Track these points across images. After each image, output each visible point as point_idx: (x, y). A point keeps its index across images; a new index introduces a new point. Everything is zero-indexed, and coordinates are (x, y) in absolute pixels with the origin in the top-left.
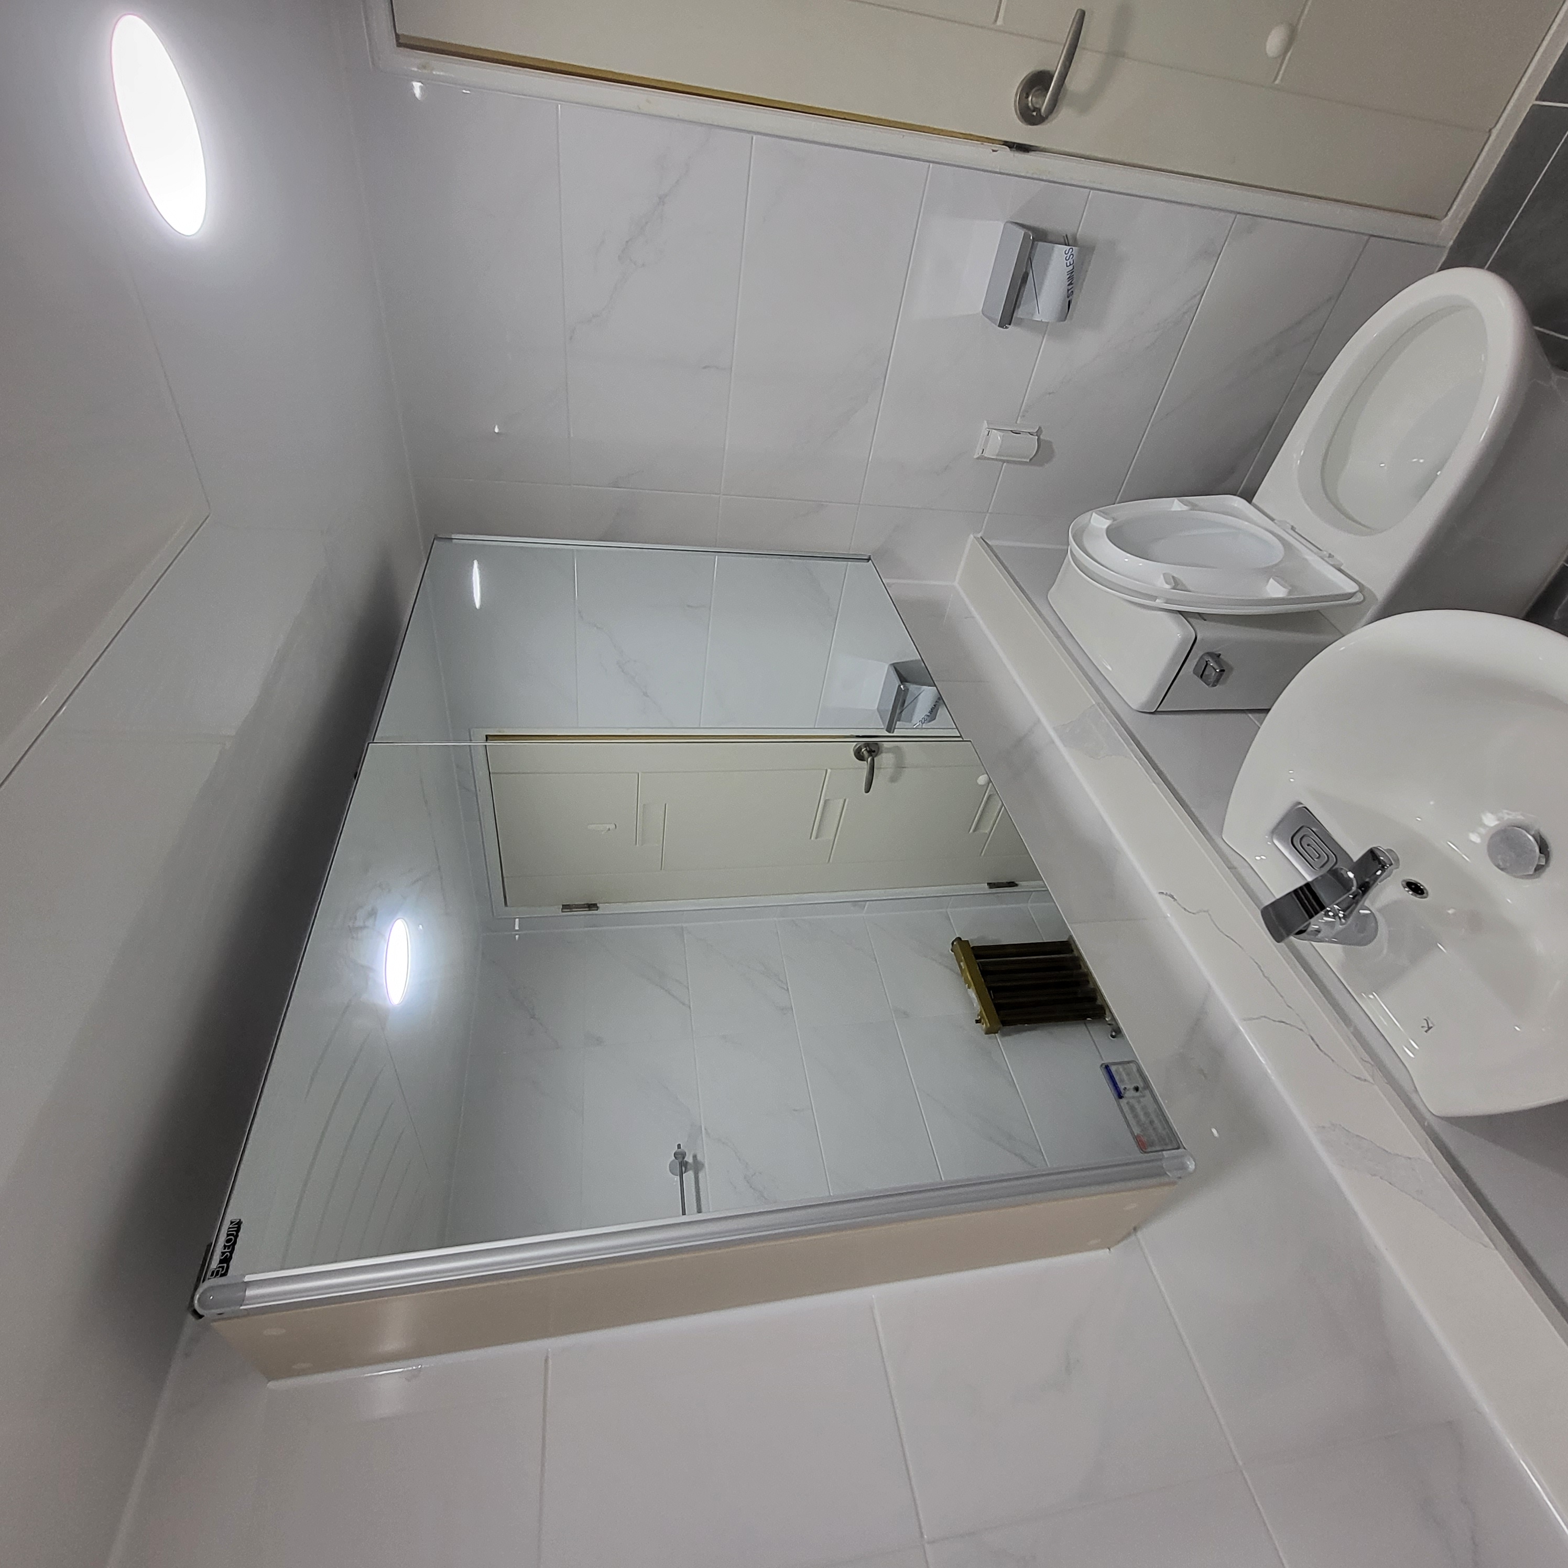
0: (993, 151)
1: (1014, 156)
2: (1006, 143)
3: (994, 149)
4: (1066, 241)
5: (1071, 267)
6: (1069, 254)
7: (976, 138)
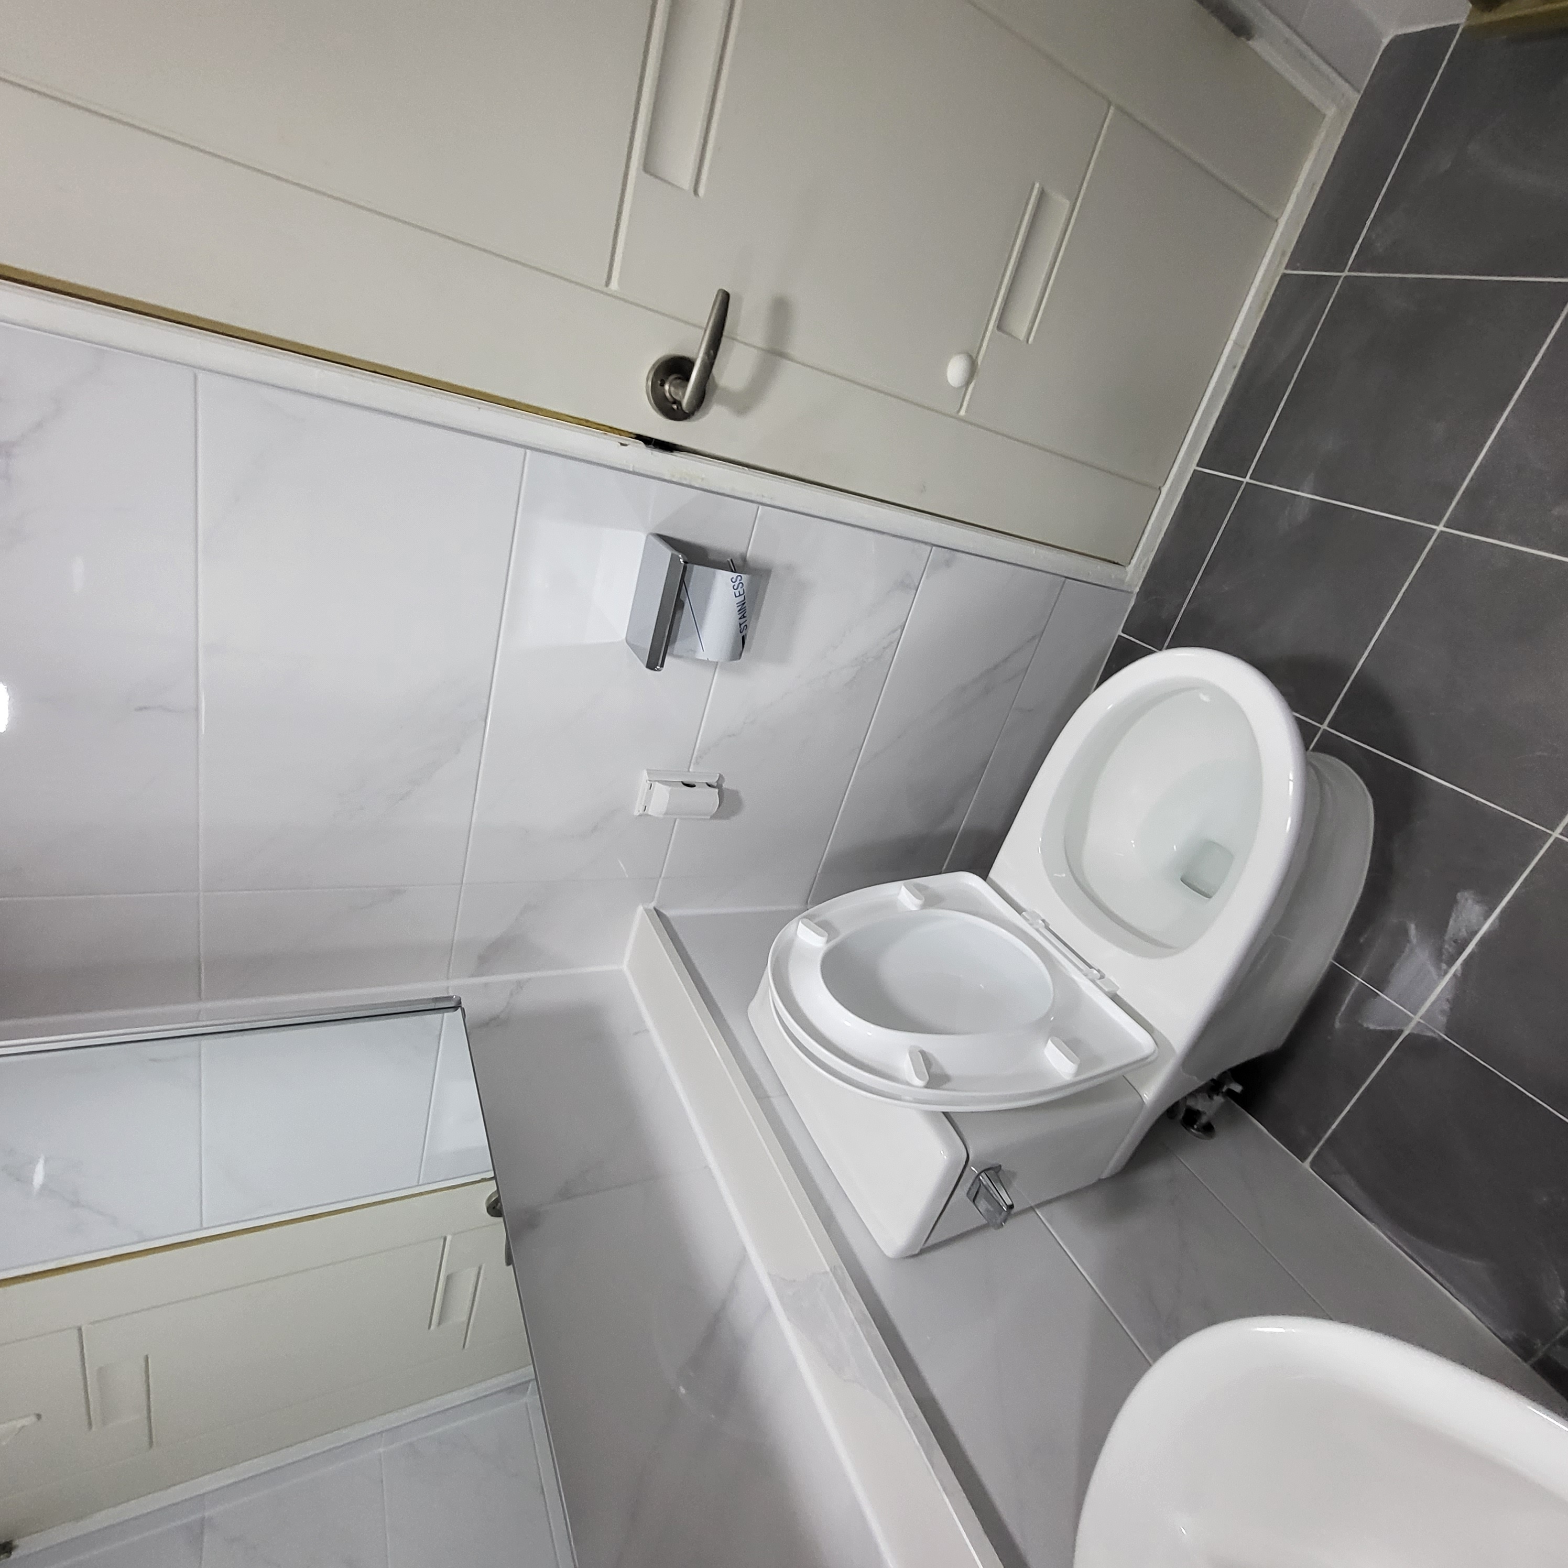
0: (622, 444)
1: (652, 453)
2: (639, 437)
3: (623, 442)
4: (731, 566)
5: (742, 598)
6: (738, 582)
7: (596, 426)
